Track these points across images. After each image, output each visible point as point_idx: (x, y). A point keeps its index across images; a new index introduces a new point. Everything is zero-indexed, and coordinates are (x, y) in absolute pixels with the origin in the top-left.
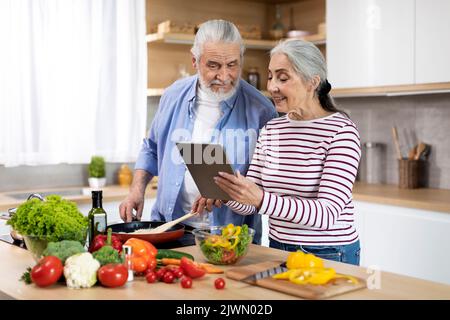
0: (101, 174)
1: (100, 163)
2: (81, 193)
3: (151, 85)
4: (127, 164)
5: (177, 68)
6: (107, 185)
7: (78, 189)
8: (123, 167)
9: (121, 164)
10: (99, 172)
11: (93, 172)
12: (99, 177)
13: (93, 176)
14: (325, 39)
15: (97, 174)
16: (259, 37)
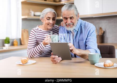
0: (9, 43)
1: (8, 39)
2: (3, 49)
3: (23, 15)
4: (16, 39)
5: (29, 10)
6: (10, 46)
7: (1, 47)
8: (15, 40)
9: (14, 39)
10: (8, 42)
11: (6, 42)
12: (8, 43)
13: (6, 43)
14: (74, 1)
15: (7, 43)
16: (53, 1)
